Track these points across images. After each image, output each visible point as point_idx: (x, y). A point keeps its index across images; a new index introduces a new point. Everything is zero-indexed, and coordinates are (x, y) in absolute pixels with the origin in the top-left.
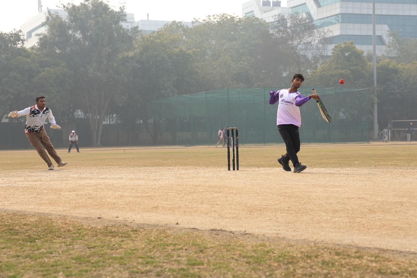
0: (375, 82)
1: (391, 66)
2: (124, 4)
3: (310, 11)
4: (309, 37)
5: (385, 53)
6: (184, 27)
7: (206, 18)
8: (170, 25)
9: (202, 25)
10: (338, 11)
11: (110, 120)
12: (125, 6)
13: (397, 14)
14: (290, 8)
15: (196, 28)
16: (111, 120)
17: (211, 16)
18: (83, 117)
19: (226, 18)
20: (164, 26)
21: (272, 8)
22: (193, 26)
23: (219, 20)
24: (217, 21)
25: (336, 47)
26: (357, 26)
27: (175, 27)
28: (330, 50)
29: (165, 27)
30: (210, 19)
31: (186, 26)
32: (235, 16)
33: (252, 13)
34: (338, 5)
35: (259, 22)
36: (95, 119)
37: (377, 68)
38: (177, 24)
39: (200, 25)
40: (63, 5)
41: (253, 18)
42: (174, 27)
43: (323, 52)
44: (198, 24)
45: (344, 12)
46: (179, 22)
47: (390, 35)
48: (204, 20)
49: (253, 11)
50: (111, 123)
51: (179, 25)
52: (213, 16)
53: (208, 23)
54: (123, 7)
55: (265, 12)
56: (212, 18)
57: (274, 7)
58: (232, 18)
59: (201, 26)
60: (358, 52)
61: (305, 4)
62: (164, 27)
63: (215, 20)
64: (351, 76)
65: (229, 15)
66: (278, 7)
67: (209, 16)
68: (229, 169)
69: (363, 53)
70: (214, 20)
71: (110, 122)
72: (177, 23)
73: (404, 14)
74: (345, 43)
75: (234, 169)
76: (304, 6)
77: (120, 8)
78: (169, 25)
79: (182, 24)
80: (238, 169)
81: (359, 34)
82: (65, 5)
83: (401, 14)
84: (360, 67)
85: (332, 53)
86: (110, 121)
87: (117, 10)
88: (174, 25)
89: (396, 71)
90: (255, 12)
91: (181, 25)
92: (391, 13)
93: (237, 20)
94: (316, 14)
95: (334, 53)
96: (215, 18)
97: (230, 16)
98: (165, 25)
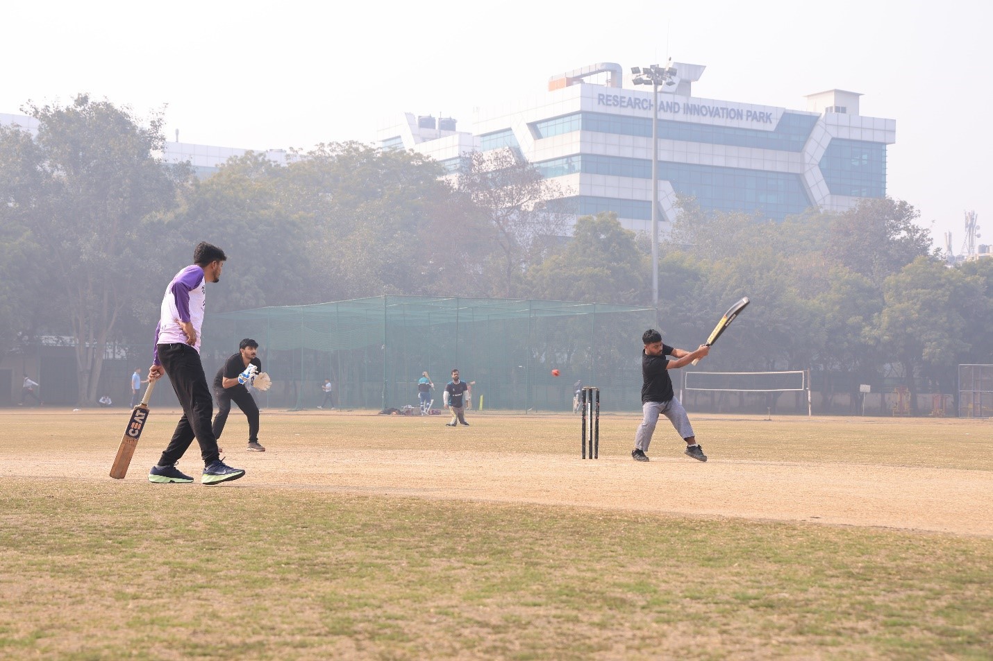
0: (656, 296)
1: (686, 265)
2: (160, 116)
3: (518, 145)
4: (530, 199)
5: (669, 239)
6: (271, 165)
7: (315, 149)
8: (241, 160)
9: (306, 162)
10: (576, 149)
11: (114, 350)
12: (164, 119)
13: (689, 161)
14: (477, 136)
15: (296, 167)
16: (116, 351)
17: (326, 145)
18: (54, 342)
19: (356, 150)
20: (228, 161)
21: (438, 134)
22: (289, 163)
23: (342, 153)
24: (337, 156)
25: (581, 222)
26: (611, 180)
27: (251, 163)
28: (569, 227)
29: (230, 162)
30: (323, 151)
31: (274, 162)
32: (373, 147)
33: (398, 141)
34: (577, 136)
35: (423, 162)
36: (88, 348)
37: (659, 268)
38: (256, 158)
39: (303, 162)
40: (35, 109)
41: (412, 154)
42: (248, 162)
43: (557, 230)
44: (298, 159)
45: (588, 151)
46: (261, 154)
47: (679, 204)
48: (311, 153)
49: (399, 137)
50: (118, 357)
51: (260, 159)
52: (330, 144)
53: (317, 158)
54: (158, 122)
55: (424, 140)
56: (327, 149)
57: (442, 131)
58: (369, 152)
59: (305, 164)
60: (624, 234)
61: (510, 129)
62: (228, 164)
63: (334, 154)
64: (612, 280)
65: (362, 144)
66: (451, 132)
67: (322, 145)
68: (584, 458)
69: (633, 236)
70: (331, 154)
71: (114, 355)
72: (255, 154)
73: (702, 163)
74: (601, 215)
75: (591, 458)
76: (507, 133)
77: (153, 122)
78: (239, 158)
79: (266, 159)
80: (596, 457)
81: (616, 196)
82: (40, 110)
83: (696, 162)
84: (629, 265)
85: (576, 234)
86: (114, 353)
87: (145, 125)
88: (249, 159)
89: (695, 276)
90: (403, 139)
91: (263, 159)
92: (676, 160)
93: (378, 155)
94: (534, 152)
95: (578, 233)
96: (333, 151)
97: (365, 147)
98: (231, 159)
